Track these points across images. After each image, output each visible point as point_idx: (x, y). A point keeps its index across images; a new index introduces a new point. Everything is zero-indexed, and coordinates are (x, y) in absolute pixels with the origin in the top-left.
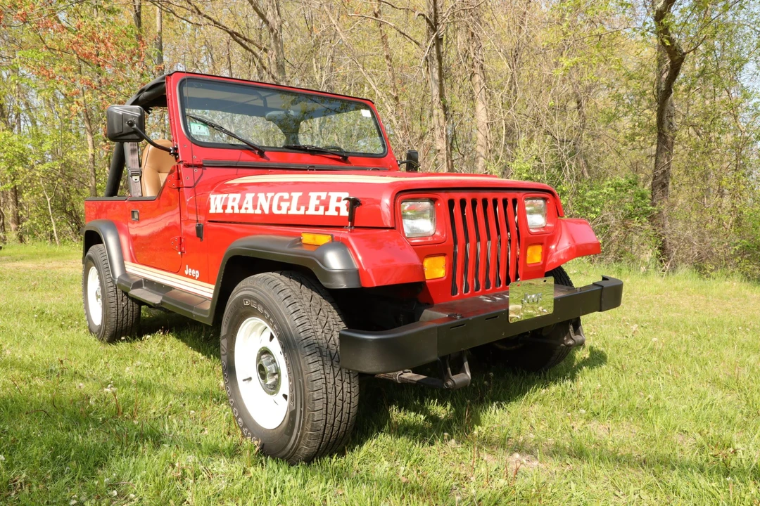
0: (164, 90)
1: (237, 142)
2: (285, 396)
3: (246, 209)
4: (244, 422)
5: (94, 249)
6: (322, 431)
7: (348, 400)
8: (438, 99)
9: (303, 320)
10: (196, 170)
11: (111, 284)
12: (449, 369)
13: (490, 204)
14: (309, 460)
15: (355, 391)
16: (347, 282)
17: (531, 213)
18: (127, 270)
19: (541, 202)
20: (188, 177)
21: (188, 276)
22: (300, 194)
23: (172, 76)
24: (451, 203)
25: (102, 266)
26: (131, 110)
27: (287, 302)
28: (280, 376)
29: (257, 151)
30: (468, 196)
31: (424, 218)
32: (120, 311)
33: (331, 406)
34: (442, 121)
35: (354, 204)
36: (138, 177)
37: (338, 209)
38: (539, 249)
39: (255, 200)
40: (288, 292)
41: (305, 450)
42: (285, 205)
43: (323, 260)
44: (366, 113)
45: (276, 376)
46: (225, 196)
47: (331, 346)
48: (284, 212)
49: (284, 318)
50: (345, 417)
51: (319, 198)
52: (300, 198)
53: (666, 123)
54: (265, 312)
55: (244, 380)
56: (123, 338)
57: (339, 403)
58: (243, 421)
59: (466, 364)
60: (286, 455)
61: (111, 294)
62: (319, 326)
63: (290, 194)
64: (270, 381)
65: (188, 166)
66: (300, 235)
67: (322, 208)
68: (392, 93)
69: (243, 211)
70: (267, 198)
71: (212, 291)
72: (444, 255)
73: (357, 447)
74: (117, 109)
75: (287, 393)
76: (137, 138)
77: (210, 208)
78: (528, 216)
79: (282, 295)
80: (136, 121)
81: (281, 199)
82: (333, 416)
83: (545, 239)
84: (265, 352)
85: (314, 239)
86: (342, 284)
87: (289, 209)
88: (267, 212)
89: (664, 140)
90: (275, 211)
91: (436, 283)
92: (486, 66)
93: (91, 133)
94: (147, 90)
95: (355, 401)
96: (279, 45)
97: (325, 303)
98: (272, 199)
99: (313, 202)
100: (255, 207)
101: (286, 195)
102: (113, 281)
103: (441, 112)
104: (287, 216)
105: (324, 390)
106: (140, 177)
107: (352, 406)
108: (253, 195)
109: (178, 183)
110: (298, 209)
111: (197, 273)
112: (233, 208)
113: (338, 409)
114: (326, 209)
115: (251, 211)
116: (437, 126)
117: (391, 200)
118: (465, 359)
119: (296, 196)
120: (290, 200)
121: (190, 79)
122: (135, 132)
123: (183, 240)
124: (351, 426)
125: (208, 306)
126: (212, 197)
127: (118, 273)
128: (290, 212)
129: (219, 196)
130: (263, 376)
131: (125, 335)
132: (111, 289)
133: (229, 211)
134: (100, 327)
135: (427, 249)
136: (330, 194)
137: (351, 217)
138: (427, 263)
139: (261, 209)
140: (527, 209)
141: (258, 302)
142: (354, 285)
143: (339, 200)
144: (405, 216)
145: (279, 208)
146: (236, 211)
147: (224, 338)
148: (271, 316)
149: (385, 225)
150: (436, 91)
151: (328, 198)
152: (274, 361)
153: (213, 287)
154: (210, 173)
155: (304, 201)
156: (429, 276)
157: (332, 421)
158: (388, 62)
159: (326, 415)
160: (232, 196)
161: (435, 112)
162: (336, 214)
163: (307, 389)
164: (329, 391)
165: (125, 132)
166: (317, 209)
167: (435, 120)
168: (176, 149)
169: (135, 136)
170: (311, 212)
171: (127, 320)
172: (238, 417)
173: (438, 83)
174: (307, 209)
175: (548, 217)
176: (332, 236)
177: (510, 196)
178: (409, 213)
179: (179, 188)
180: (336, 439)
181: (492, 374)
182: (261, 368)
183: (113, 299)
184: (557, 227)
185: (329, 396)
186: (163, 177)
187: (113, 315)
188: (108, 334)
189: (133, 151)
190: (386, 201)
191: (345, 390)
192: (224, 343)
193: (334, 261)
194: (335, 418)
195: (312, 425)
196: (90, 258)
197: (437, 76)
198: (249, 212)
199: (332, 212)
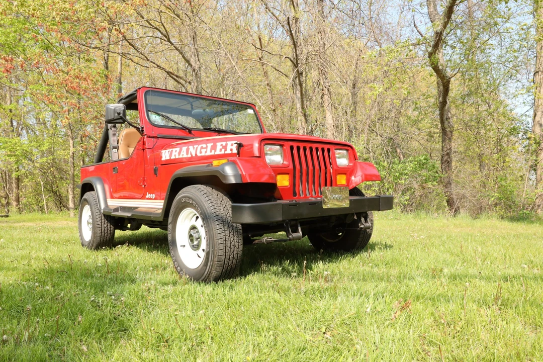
0: (136, 98)
1: (177, 125)
2: (203, 250)
3: (183, 155)
4: (181, 269)
5: (87, 195)
6: (223, 262)
7: (237, 246)
8: (301, 110)
9: (213, 204)
10: (154, 139)
11: (99, 213)
12: (290, 229)
13: (314, 150)
14: (217, 280)
15: (241, 242)
16: (236, 180)
17: (339, 158)
18: (108, 204)
19: (345, 152)
20: (149, 143)
21: (148, 199)
22: (212, 144)
23: (141, 89)
24: (292, 148)
25: (93, 203)
26: (119, 106)
27: (205, 196)
28: (201, 240)
29: (187, 130)
30: (301, 145)
31: (277, 154)
32: (103, 230)
33: (228, 248)
34: (303, 124)
35: (240, 146)
36: (116, 150)
37: (231, 150)
38: (344, 177)
39: (188, 150)
40: (205, 191)
41: (214, 274)
42: (203, 151)
43: (223, 170)
44: (250, 111)
45: (199, 240)
46: (170, 150)
47: (228, 217)
48: (203, 154)
49: (203, 203)
50: (236, 256)
52: (212, 146)
53: (446, 123)
54: (194, 202)
55: (181, 246)
56: (104, 248)
57: (232, 247)
58: (179, 268)
59: (299, 228)
60: (204, 279)
61: (98, 220)
62: (222, 207)
63: (206, 144)
64: (195, 243)
65: (150, 137)
66: (212, 162)
67: (223, 150)
68: (272, 107)
69: (181, 156)
70: (194, 148)
71: (163, 204)
72: (288, 174)
73: (243, 278)
74: (112, 106)
75: (205, 248)
76: (122, 121)
77: (161, 157)
78: (337, 160)
79: (202, 193)
80: (122, 112)
81: (202, 148)
82: (229, 254)
83: (348, 172)
84: (194, 228)
85: (219, 163)
86: (233, 180)
87: (206, 152)
88: (194, 155)
89: (446, 134)
90: (199, 154)
91: (283, 189)
92: (331, 90)
93: (73, 139)
94: (124, 99)
95: (241, 247)
96: (199, 79)
97: (224, 197)
98: (197, 148)
99: (219, 148)
100: (187, 153)
101: (204, 146)
102: (100, 211)
103: (303, 118)
104: (205, 156)
105: (224, 239)
106: (118, 150)
107: (239, 250)
108: (186, 147)
109: (143, 147)
110: (211, 152)
111: (153, 196)
112: (175, 155)
113: (232, 250)
114: (226, 150)
115: (185, 156)
116: (300, 128)
117: (258, 143)
118: (299, 225)
119: (210, 145)
120: (206, 148)
121: (152, 91)
122: (121, 118)
123: (145, 179)
124: (238, 262)
125: (160, 211)
126: (163, 151)
127: (103, 206)
128: (206, 154)
129: (167, 151)
130: (192, 241)
131: (105, 246)
132: (98, 217)
133: (173, 157)
134: (90, 241)
135: (279, 170)
136: (228, 142)
137: (238, 153)
138: (279, 177)
139: (191, 154)
140: (337, 156)
141: (190, 198)
142: (239, 182)
143: (232, 145)
144: (267, 154)
145: (201, 152)
146: (177, 157)
147: (170, 224)
148: (197, 204)
149: (255, 156)
150: (299, 105)
151: (227, 144)
152: (198, 232)
153: (163, 201)
154: (161, 141)
155: (214, 148)
156: (279, 184)
157: (228, 257)
158: (268, 88)
159: (225, 252)
160: (174, 150)
161: (299, 118)
162: (230, 152)
163: (215, 239)
164: (227, 240)
165: (115, 118)
166: (221, 150)
167: (299, 123)
168: (143, 128)
169: (121, 121)
170: (218, 152)
171: (107, 236)
172: (178, 266)
173: (300, 100)
174: (215, 151)
175: (350, 161)
176: (228, 160)
177: (326, 147)
178: (269, 152)
179: (144, 149)
180: (231, 268)
181: (322, 250)
182: (191, 236)
183: (99, 223)
184: (355, 165)
185: (227, 243)
186: (131, 150)
187: (99, 232)
188: (95, 244)
189: (114, 135)
190: (256, 145)
191: (235, 241)
192: (170, 227)
193: (229, 171)
194: (230, 255)
195: (218, 258)
196: (85, 200)
197: (299, 95)
198: (184, 156)
199: (228, 152)
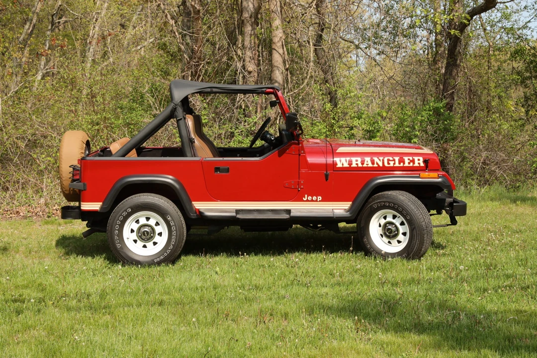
3: (367, 164)
37: (419, 164)
42: (392, 162)
46: (347, 158)
48: (391, 165)
51: (409, 159)
66: (419, 174)
67: (411, 163)
69: (365, 165)
70: (380, 160)
77: (335, 164)
81: (389, 160)
87: (394, 164)
88: (381, 165)
98: (383, 160)
99: (407, 161)
100: (373, 163)
101: (391, 159)
104: (393, 167)
108: (369, 158)
110: (399, 164)
111: (320, 198)
112: (357, 164)
114: (414, 163)
115: (370, 165)
119: (397, 159)
120: (394, 160)
123: (301, 182)
126: (337, 159)
128: (395, 165)
129: (342, 159)
133: (354, 165)
136: (414, 158)
137: (427, 167)
139: (377, 164)
143: (419, 160)
145: (389, 164)
146: (360, 165)
153: (348, 203)
155: (401, 161)
160: (353, 159)
162: (418, 165)
166: (409, 163)
170: (406, 164)
174: (404, 163)
179: (299, 154)
198: (368, 166)
199: (416, 164)
